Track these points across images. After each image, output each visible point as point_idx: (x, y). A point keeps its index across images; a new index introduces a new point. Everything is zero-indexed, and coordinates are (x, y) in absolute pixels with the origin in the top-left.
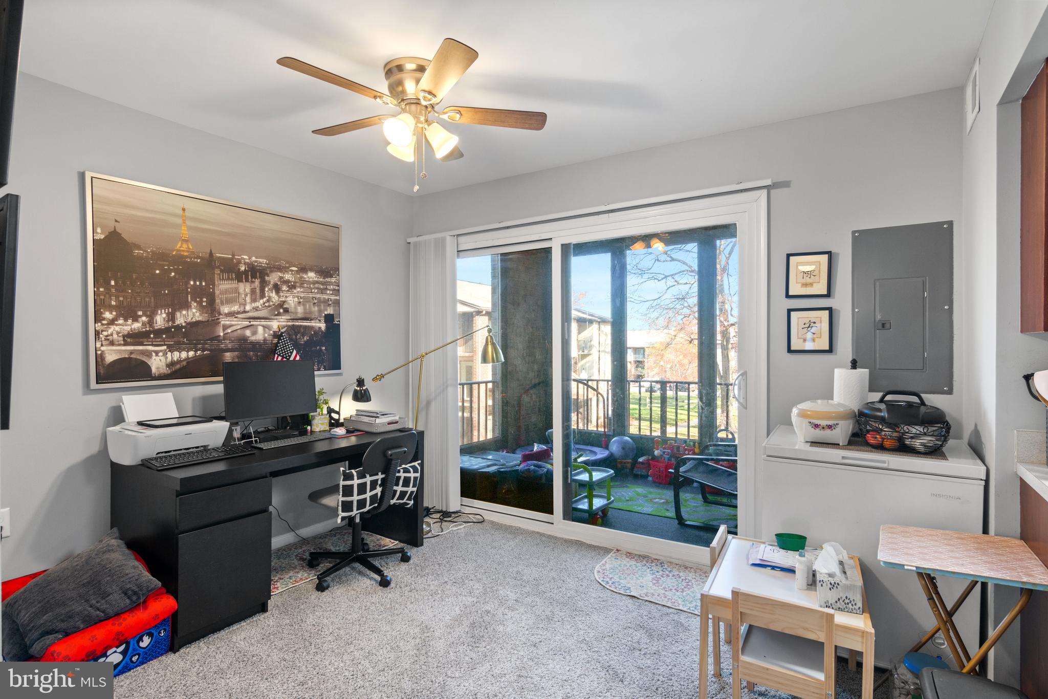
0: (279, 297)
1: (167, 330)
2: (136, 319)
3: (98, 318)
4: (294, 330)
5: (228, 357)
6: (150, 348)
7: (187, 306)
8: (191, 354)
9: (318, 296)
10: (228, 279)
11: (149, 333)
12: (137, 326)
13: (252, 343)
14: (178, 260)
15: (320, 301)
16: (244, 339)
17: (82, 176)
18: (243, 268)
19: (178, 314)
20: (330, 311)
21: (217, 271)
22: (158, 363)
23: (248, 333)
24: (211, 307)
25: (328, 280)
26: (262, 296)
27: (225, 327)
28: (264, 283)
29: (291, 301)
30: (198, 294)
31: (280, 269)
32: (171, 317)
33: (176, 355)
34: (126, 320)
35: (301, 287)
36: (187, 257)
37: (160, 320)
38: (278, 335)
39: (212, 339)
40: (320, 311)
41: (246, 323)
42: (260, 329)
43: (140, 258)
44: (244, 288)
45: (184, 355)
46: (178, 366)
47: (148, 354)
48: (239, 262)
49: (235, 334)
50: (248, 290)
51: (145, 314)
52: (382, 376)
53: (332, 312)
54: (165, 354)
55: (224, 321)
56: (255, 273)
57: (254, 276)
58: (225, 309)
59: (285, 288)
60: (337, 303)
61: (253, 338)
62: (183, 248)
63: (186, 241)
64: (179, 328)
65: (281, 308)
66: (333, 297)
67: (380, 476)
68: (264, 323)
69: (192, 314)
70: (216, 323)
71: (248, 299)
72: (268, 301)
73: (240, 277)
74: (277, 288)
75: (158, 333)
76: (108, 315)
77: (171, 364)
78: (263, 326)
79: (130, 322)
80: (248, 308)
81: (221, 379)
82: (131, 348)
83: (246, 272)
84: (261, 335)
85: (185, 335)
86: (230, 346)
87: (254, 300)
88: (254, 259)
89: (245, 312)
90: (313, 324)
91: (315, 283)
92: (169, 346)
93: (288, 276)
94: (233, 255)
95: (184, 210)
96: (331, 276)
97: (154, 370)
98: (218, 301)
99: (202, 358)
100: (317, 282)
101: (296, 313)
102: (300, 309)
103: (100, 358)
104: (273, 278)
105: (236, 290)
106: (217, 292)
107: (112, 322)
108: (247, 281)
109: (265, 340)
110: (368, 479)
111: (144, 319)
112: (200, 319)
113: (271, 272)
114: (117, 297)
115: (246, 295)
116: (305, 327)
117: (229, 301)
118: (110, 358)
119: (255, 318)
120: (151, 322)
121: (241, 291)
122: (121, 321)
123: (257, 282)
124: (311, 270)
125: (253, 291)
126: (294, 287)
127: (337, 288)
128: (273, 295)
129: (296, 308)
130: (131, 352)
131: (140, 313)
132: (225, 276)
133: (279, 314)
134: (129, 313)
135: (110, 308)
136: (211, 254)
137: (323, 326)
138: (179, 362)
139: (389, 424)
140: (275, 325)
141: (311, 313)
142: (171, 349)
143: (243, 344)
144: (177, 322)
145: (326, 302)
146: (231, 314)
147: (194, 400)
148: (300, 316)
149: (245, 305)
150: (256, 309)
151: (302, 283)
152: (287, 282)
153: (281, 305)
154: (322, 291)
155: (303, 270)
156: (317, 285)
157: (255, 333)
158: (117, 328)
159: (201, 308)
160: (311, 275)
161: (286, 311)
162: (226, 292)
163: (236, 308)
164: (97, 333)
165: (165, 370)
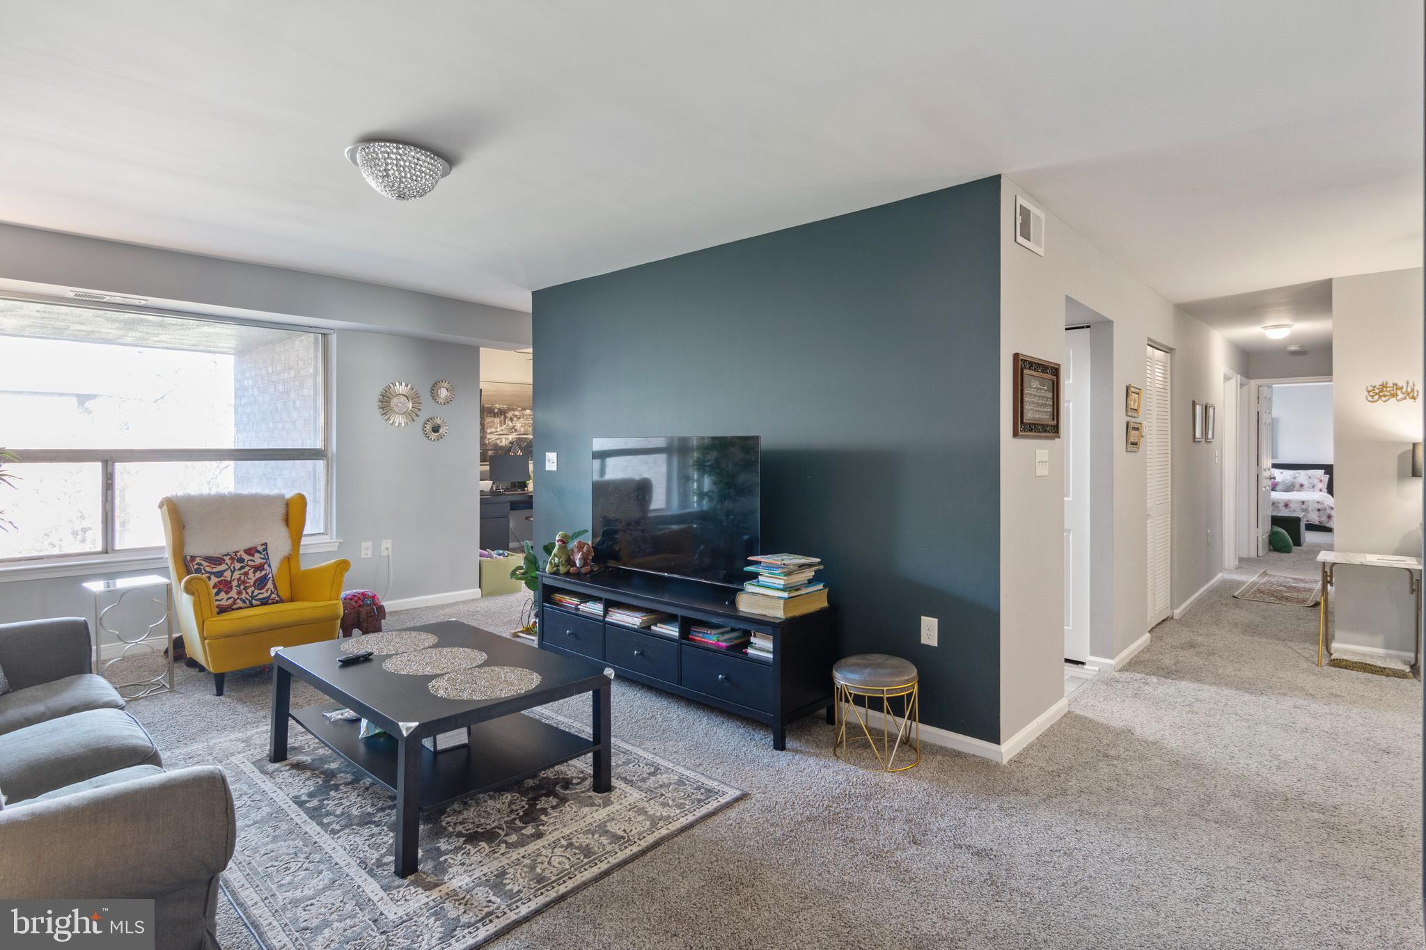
0: (512, 424)
4: (519, 440)
5: (492, 452)
13: (500, 446)
16: (496, 445)
18: (496, 411)
21: (485, 413)
23: (498, 442)
26: (505, 423)
27: (489, 439)
28: (505, 417)
29: (518, 425)
31: (513, 410)
35: (523, 418)
38: (512, 443)
41: (498, 437)
42: (504, 440)
44: (497, 420)
48: (495, 408)
49: (494, 442)
55: (488, 436)
56: (502, 413)
57: (501, 414)
58: (489, 431)
59: (515, 419)
61: (500, 444)
65: (514, 429)
68: (505, 437)
70: (485, 437)
71: (498, 425)
72: (507, 426)
73: (495, 415)
74: (511, 419)
78: (506, 439)
80: (498, 430)
81: (488, 463)
83: (497, 413)
84: (504, 442)
86: (492, 448)
87: (501, 426)
88: (501, 406)
89: (497, 432)
90: (528, 436)
91: (530, 415)
93: (517, 413)
94: (492, 405)
98: (486, 427)
101: (520, 431)
102: (522, 429)
104: (510, 414)
105: (494, 422)
106: (485, 423)
108: (498, 417)
109: (506, 445)
113: (509, 411)
116: (525, 438)
117: (491, 427)
119: (501, 435)
121: (496, 422)
123: (503, 417)
124: (528, 409)
125: (501, 422)
126: (519, 418)
128: (510, 423)
129: (520, 429)
132: (489, 415)
133: (512, 432)
140: (510, 437)
141: (528, 431)
143: (496, 447)
146: (490, 433)
148: (522, 432)
149: (497, 428)
150: (502, 430)
151: (523, 416)
152: (516, 416)
153: (513, 428)
155: (524, 409)
157: (501, 442)
160: (528, 411)
161: (516, 430)
162: (489, 423)
163: (493, 430)
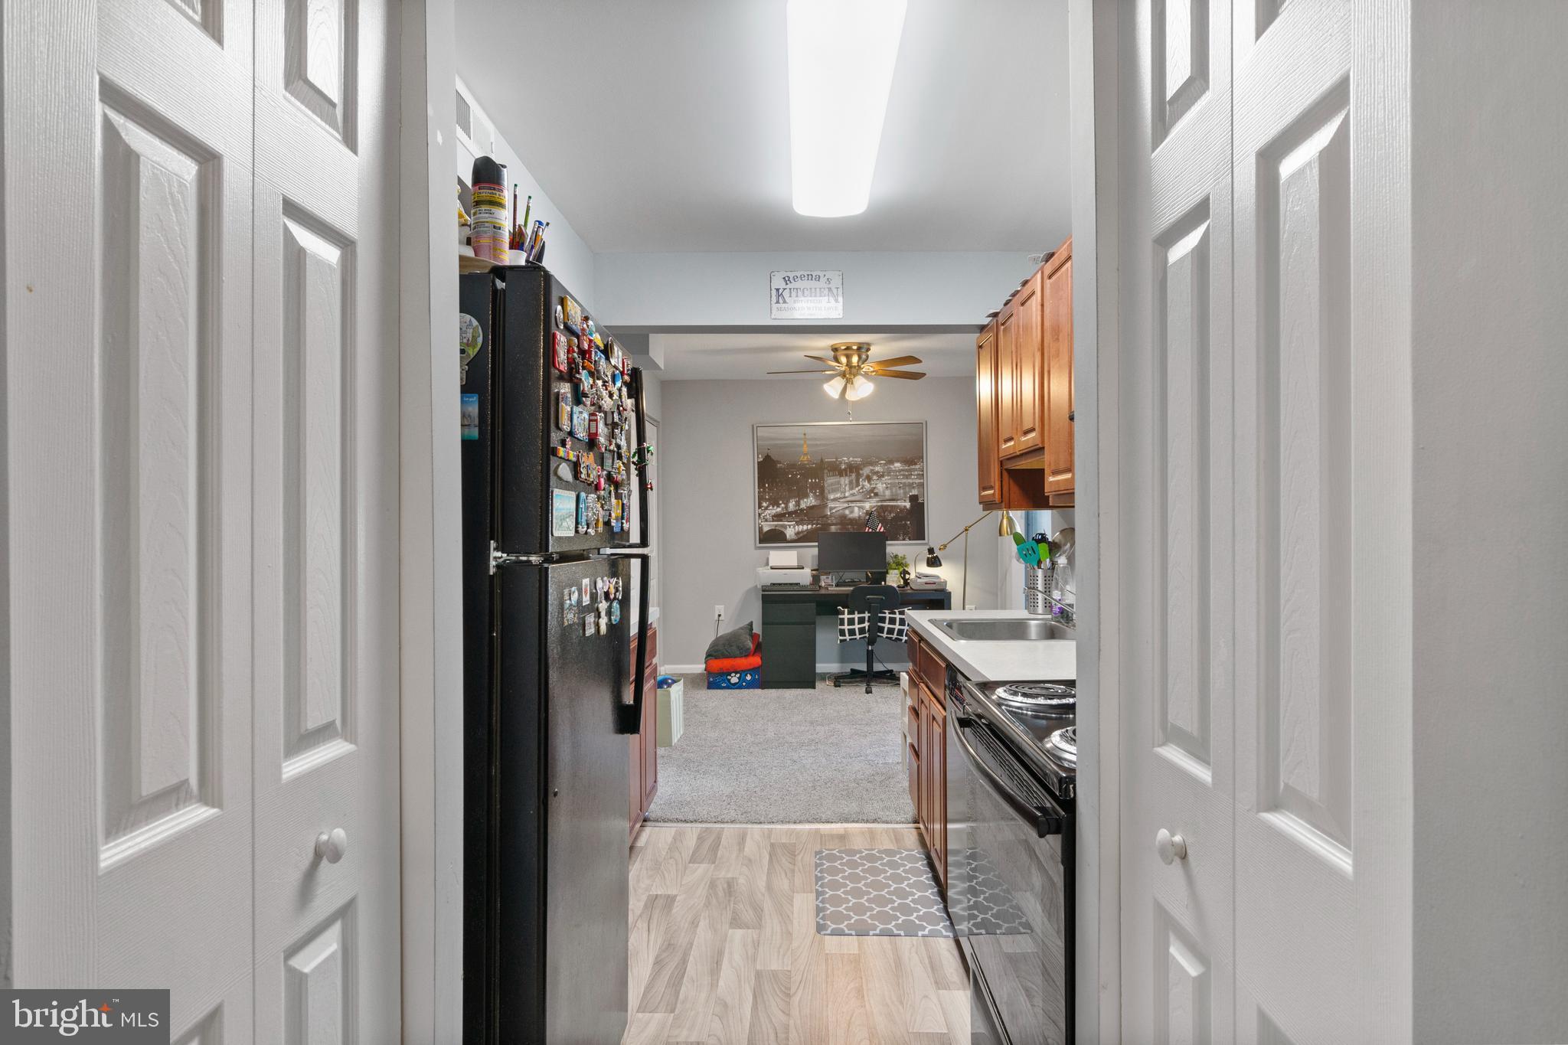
0: (871, 485)
1: (795, 512)
2: (778, 506)
3: (760, 507)
4: (882, 509)
5: (833, 529)
6: (786, 523)
7: (806, 496)
8: (810, 527)
9: (904, 481)
10: (833, 476)
11: (785, 514)
12: (779, 509)
13: (850, 519)
14: (802, 467)
15: (904, 484)
16: (844, 517)
17: (753, 426)
18: (843, 467)
19: (802, 502)
20: (914, 492)
21: (826, 471)
22: (790, 533)
23: (847, 512)
24: (822, 496)
25: (913, 467)
26: (858, 485)
27: (831, 509)
28: (858, 476)
29: (880, 487)
30: (814, 487)
31: (871, 464)
32: (798, 504)
33: (800, 528)
34: (773, 507)
35: (888, 476)
36: (806, 464)
37: (792, 506)
38: (869, 513)
39: (823, 517)
40: (905, 493)
41: (846, 505)
42: (856, 509)
43: (781, 468)
44: (844, 481)
45: (805, 527)
46: (801, 535)
47: (785, 527)
48: (841, 463)
49: (838, 513)
50: (847, 482)
51: (783, 503)
52: (945, 546)
53: (916, 494)
54: (794, 527)
55: (831, 505)
56: (853, 469)
57: (851, 471)
58: (832, 497)
59: (875, 477)
60: (922, 485)
61: (851, 516)
62: (804, 459)
63: (806, 454)
64: (802, 510)
65: (873, 493)
66: (917, 481)
67: (867, 615)
68: (859, 504)
69: (810, 501)
70: (825, 506)
71: (847, 488)
72: (862, 488)
73: (841, 473)
74: (869, 479)
75: (790, 514)
76: (765, 504)
77: (798, 533)
78: (858, 507)
79: (775, 507)
80: (847, 494)
81: (817, 544)
82: (776, 523)
83: (845, 469)
84: (856, 513)
85: (806, 515)
86: (834, 521)
87: (851, 488)
88: (851, 459)
89: (845, 497)
90: (899, 503)
91: (900, 471)
92: (796, 522)
93: (877, 469)
94: (837, 459)
95: (805, 434)
96: (915, 464)
97: (788, 536)
98: (826, 491)
99: (816, 530)
100: (902, 470)
101: (885, 496)
102: (888, 493)
103: (761, 529)
104: (866, 471)
105: (839, 483)
106: (826, 485)
107: (766, 508)
108: (846, 475)
109: (859, 517)
110: (856, 616)
111: (783, 505)
112: (815, 504)
113: (864, 466)
114: (769, 493)
115: (846, 486)
116: (892, 506)
117: (834, 491)
118: (766, 529)
119: (852, 502)
120: (786, 507)
121: (842, 483)
122: (771, 508)
123: (854, 475)
124: (898, 461)
125: (851, 482)
126: (883, 476)
127: (921, 473)
128: (866, 483)
129: (884, 492)
130: (776, 526)
131: (781, 502)
132: (831, 473)
133: (870, 497)
134: (775, 503)
135: (766, 500)
136: (822, 460)
137: (908, 505)
138: (802, 532)
139: (926, 583)
140: (867, 506)
141: (897, 495)
142: (798, 523)
143: (843, 520)
144: (801, 507)
145: (911, 486)
146: (835, 500)
147: (813, 556)
148: (887, 497)
149: (845, 492)
150: (853, 495)
151: (890, 472)
152: (876, 473)
153: (872, 490)
154: (907, 477)
155: (891, 462)
156: (902, 473)
157: (852, 512)
158: (769, 512)
159: (816, 497)
160: (898, 465)
161: (876, 495)
162: (832, 484)
163: (838, 495)
164: (759, 515)
165: (794, 537)
